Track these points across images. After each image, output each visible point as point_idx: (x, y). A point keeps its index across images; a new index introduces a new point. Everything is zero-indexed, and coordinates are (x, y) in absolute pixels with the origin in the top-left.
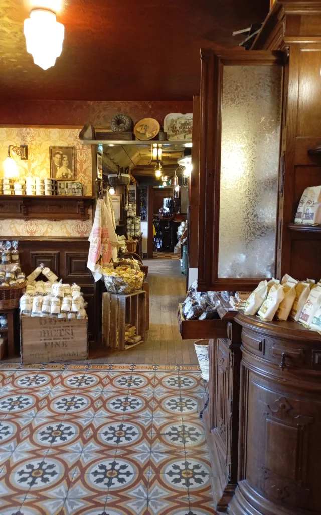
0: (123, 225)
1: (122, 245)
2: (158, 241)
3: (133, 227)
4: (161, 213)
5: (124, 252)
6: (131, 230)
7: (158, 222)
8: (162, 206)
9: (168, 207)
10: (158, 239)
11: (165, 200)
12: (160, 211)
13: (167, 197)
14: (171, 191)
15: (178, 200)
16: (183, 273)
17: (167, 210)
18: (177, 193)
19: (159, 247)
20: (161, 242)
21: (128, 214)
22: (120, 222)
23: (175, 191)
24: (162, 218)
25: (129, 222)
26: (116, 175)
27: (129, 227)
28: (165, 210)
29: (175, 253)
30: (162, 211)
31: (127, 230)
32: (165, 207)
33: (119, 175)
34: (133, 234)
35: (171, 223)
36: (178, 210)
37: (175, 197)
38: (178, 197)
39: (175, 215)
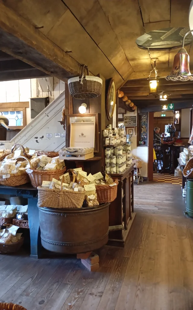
0: (99, 158)
1: (90, 193)
2: (159, 163)
3: (114, 161)
4: (162, 138)
5: (90, 204)
6: (111, 164)
7: (159, 146)
8: (164, 132)
9: (169, 133)
10: (159, 161)
11: (167, 127)
12: (162, 136)
13: (167, 124)
14: (172, 119)
15: (179, 126)
16: (186, 213)
17: (168, 135)
18: (177, 120)
19: (160, 168)
20: (162, 163)
21: (107, 142)
22: (95, 153)
23: (175, 118)
24: (162, 142)
25: (109, 152)
26: (77, 79)
27: (108, 161)
28: (166, 135)
29: (175, 175)
30: (163, 136)
31: (105, 165)
32: (166, 133)
33: (82, 79)
34: (114, 170)
35: (172, 147)
36: (178, 135)
37: (176, 123)
38: (178, 123)
39: (176, 139)
